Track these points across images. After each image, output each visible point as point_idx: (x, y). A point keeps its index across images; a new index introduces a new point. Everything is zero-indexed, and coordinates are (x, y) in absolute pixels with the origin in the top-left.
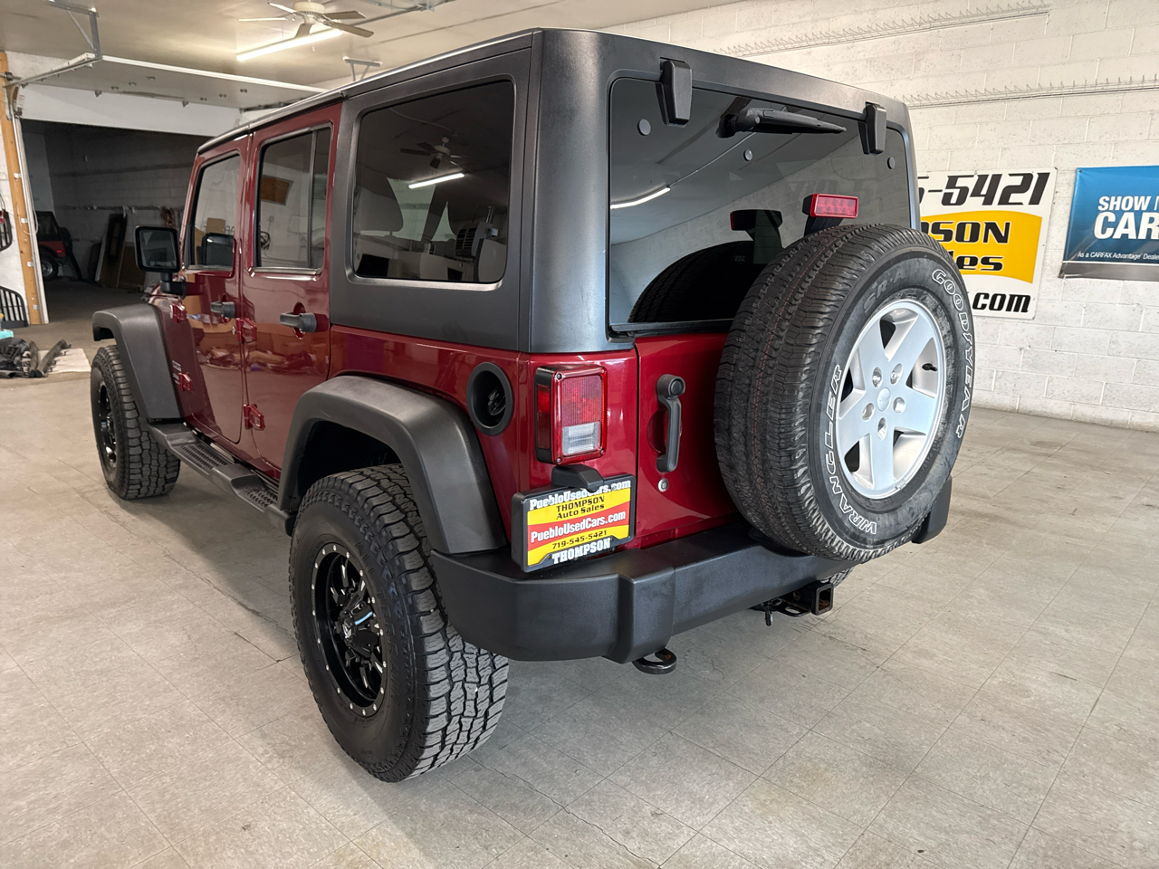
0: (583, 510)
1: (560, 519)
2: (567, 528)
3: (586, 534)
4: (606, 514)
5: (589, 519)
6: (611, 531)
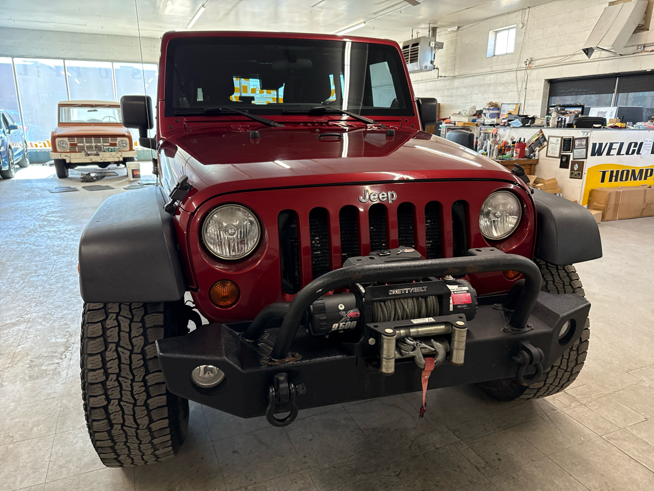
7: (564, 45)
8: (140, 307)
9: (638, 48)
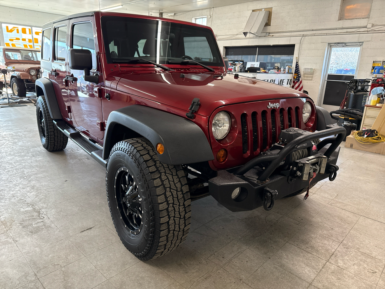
7: (232, 29)
8: (173, 168)
9: (266, 34)
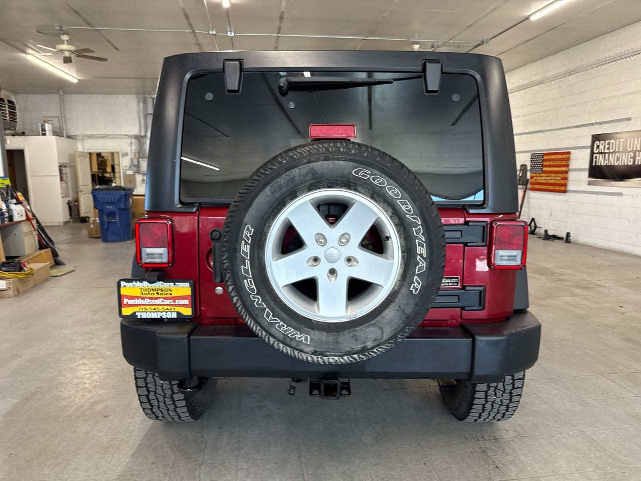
0: (158, 294)
1: (142, 295)
2: (147, 301)
3: (161, 307)
4: (174, 299)
5: (163, 300)
6: (178, 309)
